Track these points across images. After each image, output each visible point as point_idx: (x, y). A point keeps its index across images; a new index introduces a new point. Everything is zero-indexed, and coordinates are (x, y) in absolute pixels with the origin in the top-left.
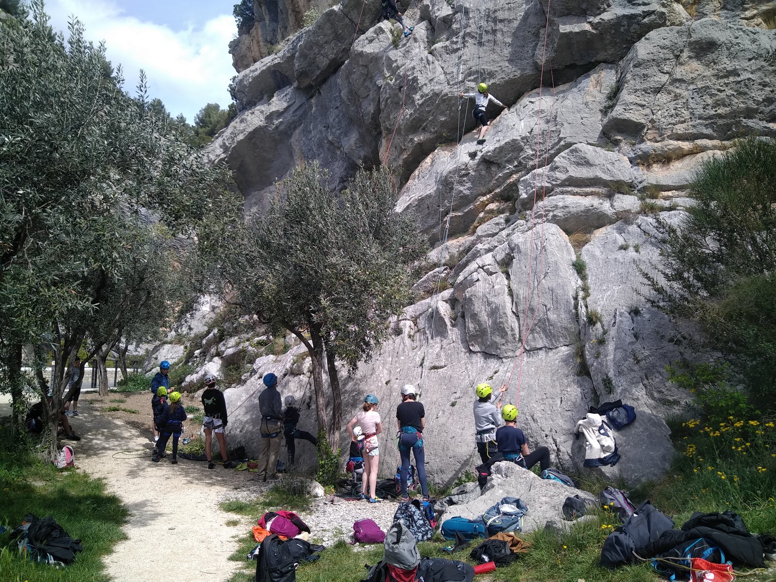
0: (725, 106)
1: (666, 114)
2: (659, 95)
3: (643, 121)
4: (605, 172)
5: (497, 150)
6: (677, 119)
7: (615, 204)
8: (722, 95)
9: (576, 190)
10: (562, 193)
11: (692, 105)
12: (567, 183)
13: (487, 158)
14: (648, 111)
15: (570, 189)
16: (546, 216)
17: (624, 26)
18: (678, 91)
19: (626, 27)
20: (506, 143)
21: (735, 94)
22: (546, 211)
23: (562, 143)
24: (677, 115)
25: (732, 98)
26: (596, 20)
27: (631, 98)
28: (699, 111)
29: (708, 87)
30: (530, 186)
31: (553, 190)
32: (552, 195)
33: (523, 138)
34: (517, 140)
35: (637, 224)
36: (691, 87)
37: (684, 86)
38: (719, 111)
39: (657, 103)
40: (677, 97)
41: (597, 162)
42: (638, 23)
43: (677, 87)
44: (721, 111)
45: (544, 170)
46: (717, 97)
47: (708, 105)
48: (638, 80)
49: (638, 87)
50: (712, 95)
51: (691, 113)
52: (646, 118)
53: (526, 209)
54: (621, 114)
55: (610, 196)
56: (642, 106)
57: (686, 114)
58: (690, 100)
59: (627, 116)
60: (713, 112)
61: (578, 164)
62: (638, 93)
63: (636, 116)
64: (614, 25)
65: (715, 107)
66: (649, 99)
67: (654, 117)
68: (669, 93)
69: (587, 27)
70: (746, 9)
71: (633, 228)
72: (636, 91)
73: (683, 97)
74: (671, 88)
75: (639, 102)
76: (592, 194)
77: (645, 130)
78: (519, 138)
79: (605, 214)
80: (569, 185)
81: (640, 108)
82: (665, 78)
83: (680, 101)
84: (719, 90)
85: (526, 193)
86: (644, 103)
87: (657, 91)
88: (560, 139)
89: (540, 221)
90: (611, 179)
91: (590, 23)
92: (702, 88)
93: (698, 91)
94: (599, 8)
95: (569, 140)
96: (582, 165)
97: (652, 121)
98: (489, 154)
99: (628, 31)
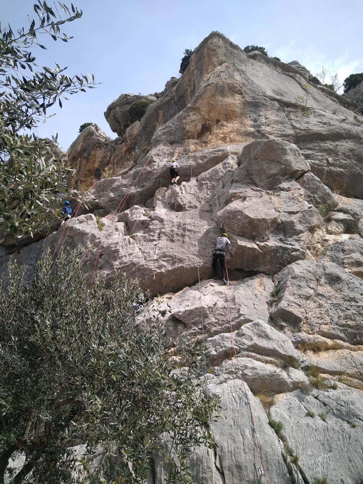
0: (351, 320)
1: (315, 316)
2: (308, 302)
3: (300, 316)
4: (279, 347)
5: (188, 312)
6: (322, 321)
7: (291, 374)
8: (349, 312)
9: (259, 356)
10: (248, 356)
11: (331, 314)
12: (251, 349)
13: (177, 317)
14: (303, 310)
15: (254, 354)
16: (236, 373)
17: (280, 253)
18: (321, 302)
19: (281, 254)
20: (196, 308)
21: (357, 313)
22: (236, 369)
23: (242, 318)
24: (322, 318)
25: (356, 315)
26: (262, 244)
27: (292, 298)
28: (336, 319)
29: (339, 305)
30: (220, 345)
31: (239, 352)
32: (239, 357)
33: (209, 308)
34: (205, 308)
35: (313, 395)
36: (329, 302)
37: (324, 299)
38: (349, 323)
39: (308, 306)
40: (320, 306)
41: (274, 338)
42: (289, 254)
43: (320, 300)
44: (350, 322)
45: (232, 335)
46: (346, 313)
47: (341, 316)
48: (295, 288)
49: (295, 293)
50: (342, 311)
51: (331, 319)
52: (303, 314)
53: (213, 365)
54: (286, 307)
55: (285, 367)
56: (300, 306)
57: (328, 319)
58: (329, 310)
59: (290, 309)
60: (344, 322)
61: (259, 336)
62: (296, 296)
63: (296, 311)
64: (274, 250)
65: (345, 319)
66: (303, 302)
67: (308, 316)
68: (315, 302)
69: (256, 247)
70: (345, 268)
71: (309, 398)
72: (294, 294)
73: (324, 307)
74: (316, 298)
75: (297, 303)
76: (271, 362)
77: (302, 323)
78: (206, 307)
79: (285, 381)
80: (253, 352)
81: (298, 307)
82: (312, 291)
83: (322, 309)
84: (347, 309)
85: (216, 351)
86: (300, 304)
87: (308, 298)
88: (240, 315)
89: (231, 377)
90: (285, 353)
91: (257, 245)
92: (336, 304)
93: (334, 305)
94: (263, 238)
95: (247, 317)
96: (262, 337)
97: (306, 318)
98: (180, 314)
99: (282, 257)
